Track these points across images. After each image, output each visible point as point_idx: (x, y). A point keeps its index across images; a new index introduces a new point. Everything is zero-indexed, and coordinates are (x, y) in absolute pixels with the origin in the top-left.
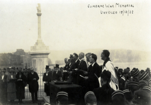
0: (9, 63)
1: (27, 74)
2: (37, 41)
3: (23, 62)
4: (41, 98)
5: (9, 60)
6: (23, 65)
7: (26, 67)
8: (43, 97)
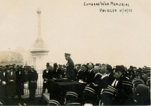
0: (10, 60)
1: (27, 71)
2: (38, 38)
5: (9, 58)
7: (26, 64)
8: (42, 94)
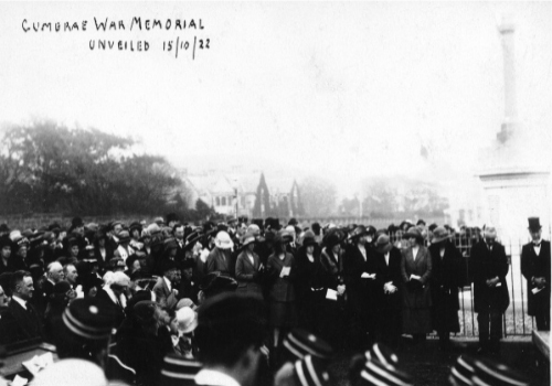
1: (469, 246)
2: (504, 126)
3: (447, 206)
4: (524, 335)
6: (448, 216)
7: (461, 222)
8: (533, 334)
